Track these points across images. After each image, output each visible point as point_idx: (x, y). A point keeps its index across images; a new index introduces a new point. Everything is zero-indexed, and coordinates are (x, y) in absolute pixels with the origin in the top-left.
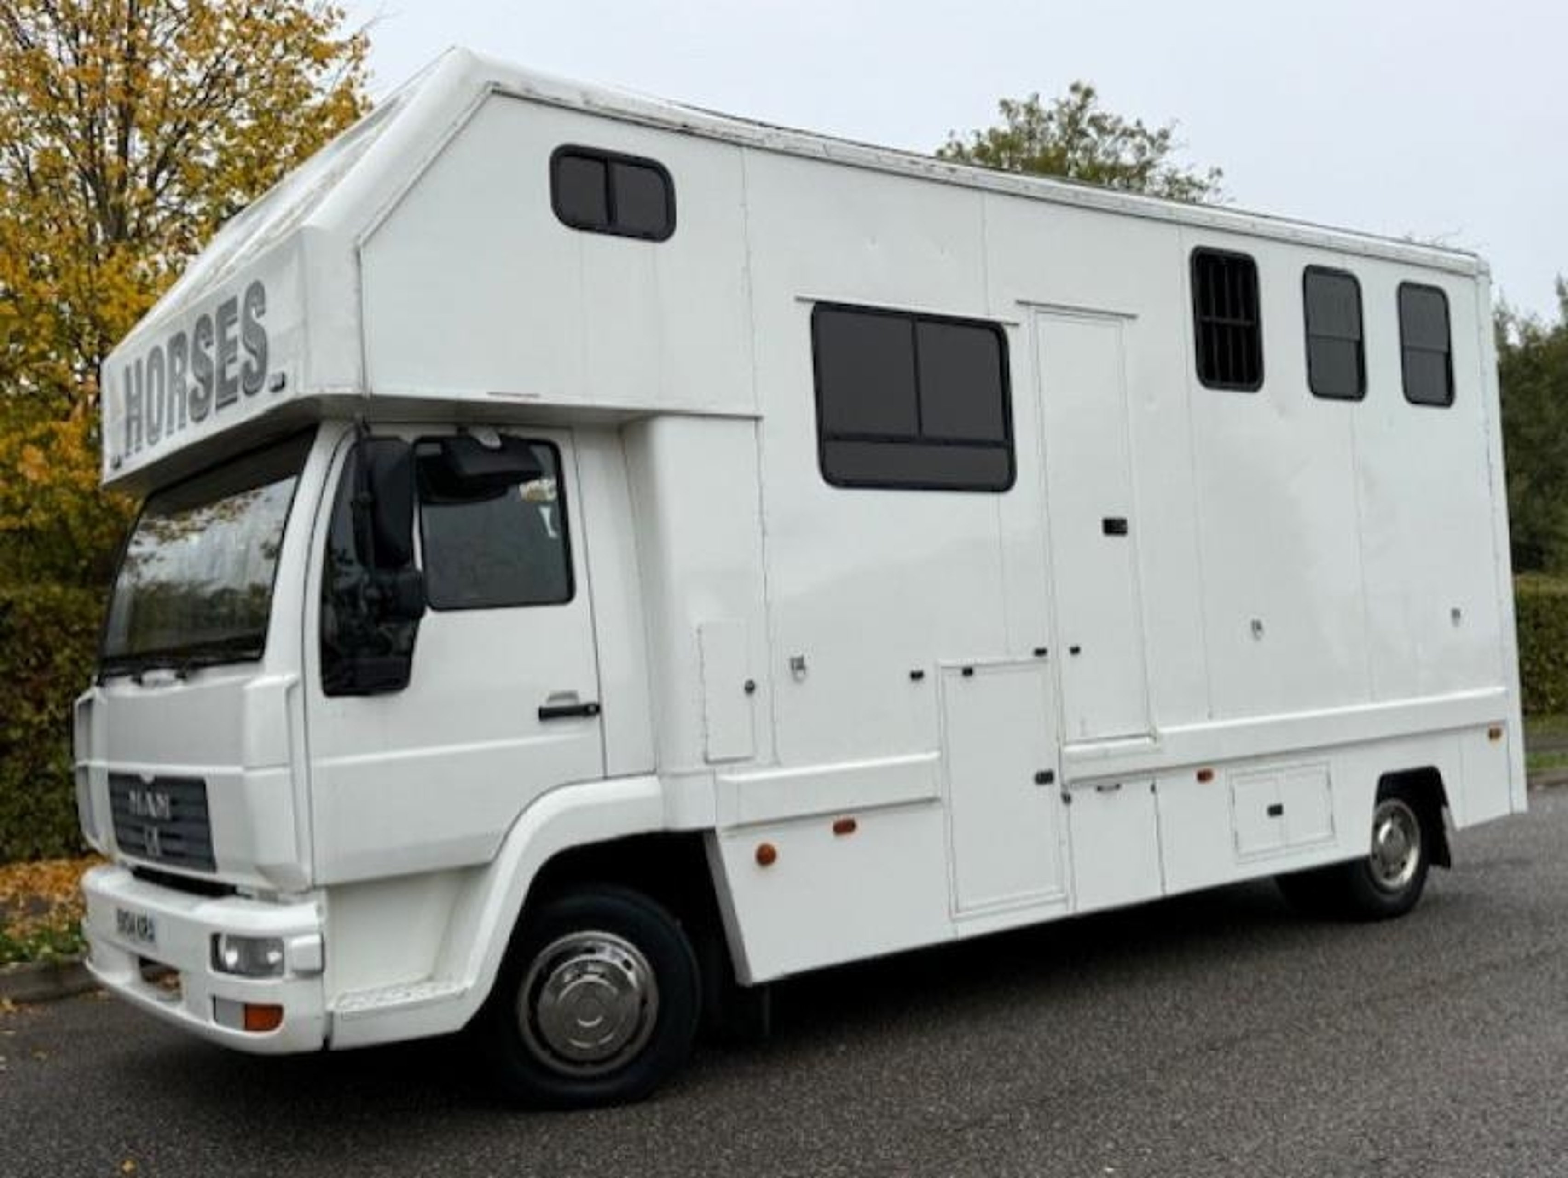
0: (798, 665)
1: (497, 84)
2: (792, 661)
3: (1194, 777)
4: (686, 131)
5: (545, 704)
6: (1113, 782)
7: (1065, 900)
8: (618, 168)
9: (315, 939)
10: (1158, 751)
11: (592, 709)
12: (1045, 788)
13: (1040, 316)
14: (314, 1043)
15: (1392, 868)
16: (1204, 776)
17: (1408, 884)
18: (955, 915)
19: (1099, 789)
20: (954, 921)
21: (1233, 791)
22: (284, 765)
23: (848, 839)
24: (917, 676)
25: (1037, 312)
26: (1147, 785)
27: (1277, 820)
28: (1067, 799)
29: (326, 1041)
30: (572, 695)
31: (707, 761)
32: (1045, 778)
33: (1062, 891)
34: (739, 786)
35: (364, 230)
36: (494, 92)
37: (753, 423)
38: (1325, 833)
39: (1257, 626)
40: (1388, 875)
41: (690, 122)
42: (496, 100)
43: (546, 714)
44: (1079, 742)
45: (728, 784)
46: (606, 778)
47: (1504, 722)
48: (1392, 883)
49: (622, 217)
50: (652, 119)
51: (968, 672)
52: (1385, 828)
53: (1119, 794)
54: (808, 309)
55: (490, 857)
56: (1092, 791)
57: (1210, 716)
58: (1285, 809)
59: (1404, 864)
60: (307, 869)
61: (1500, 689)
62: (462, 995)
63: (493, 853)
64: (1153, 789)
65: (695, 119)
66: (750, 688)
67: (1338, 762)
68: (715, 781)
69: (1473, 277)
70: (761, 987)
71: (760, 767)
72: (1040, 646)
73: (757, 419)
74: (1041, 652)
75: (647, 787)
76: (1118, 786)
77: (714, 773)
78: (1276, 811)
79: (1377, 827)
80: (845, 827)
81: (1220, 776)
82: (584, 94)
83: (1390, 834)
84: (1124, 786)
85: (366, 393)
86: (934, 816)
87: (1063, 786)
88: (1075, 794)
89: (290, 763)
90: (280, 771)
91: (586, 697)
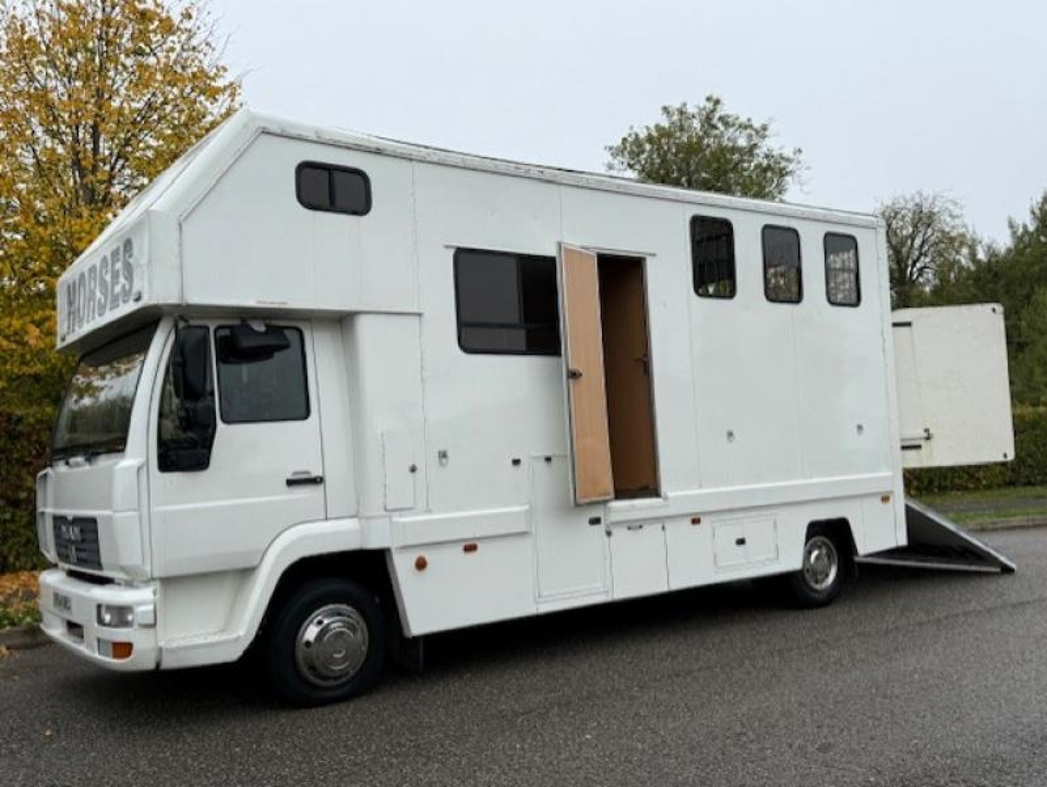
0: (443, 455)
1: (265, 128)
2: (439, 453)
3: (689, 521)
4: (378, 152)
5: (290, 477)
6: (638, 524)
7: (606, 592)
8: (336, 174)
9: (151, 607)
10: (665, 506)
11: (319, 480)
12: (596, 528)
14: (150, 665)
15: (819, 577)
16: (696, 521)
17: (830, 586)
18: (537, 599)
19: (629, 528)
20: (537, 603)
21: (713, 530)
22: (135, 510)
23: (472, 555)
24: (516, 462)
26: (660, 526)
27: (742, 547)
28: (609, 534)
29: (158, 665)
30: (307, 473)
31: (386, 509)
32: (595, 521)
33: (605, 587)
34: (404, 524)
35: (184, 212)
36: (263, 132)
37: (418, 317)
38: (773, 555)
39: (730, 434)
40: (817, 582)
41: (381, 147)
42: (265, 137)
43: (291, 483)
45: (397, 523)
46: (326, 519)
47: (891, 492)
48: (818, 587)
49: (339, 202)
50: (356, 145)
51: (547, 460)
52: (815, 553)
53: (641, 531)
54: (452, 252)
55: (256, 563)
56: (625, 530)
57: (700, 487)
58: (747, 541)
59: (827, 575)
60: (148, 568)
61: (889, 474)
62: (237, 640)
63: (259, 559)
64: (663, 528)
65: (383, 144)
66: (413, 469)
67: (782, 514)
68: (391, 522)
69: (875, 228)
70: (416, 639)
71: (417, 514)
73: (420, 315)
75: (351, 524)
76: (641, 527)
77: (390, 517)
78: (741, 542)
79: (809, 553)
80: (470, 548)
81: (705, 521)
82: (316, 132)
83: (818, 558)
84: (645, 527)
85: (184, 303)
86: (527, 542)
87: (608, 526)
88: (614, 531)
89: (139, 509)
90: (132, 513)
91: (316, 472)
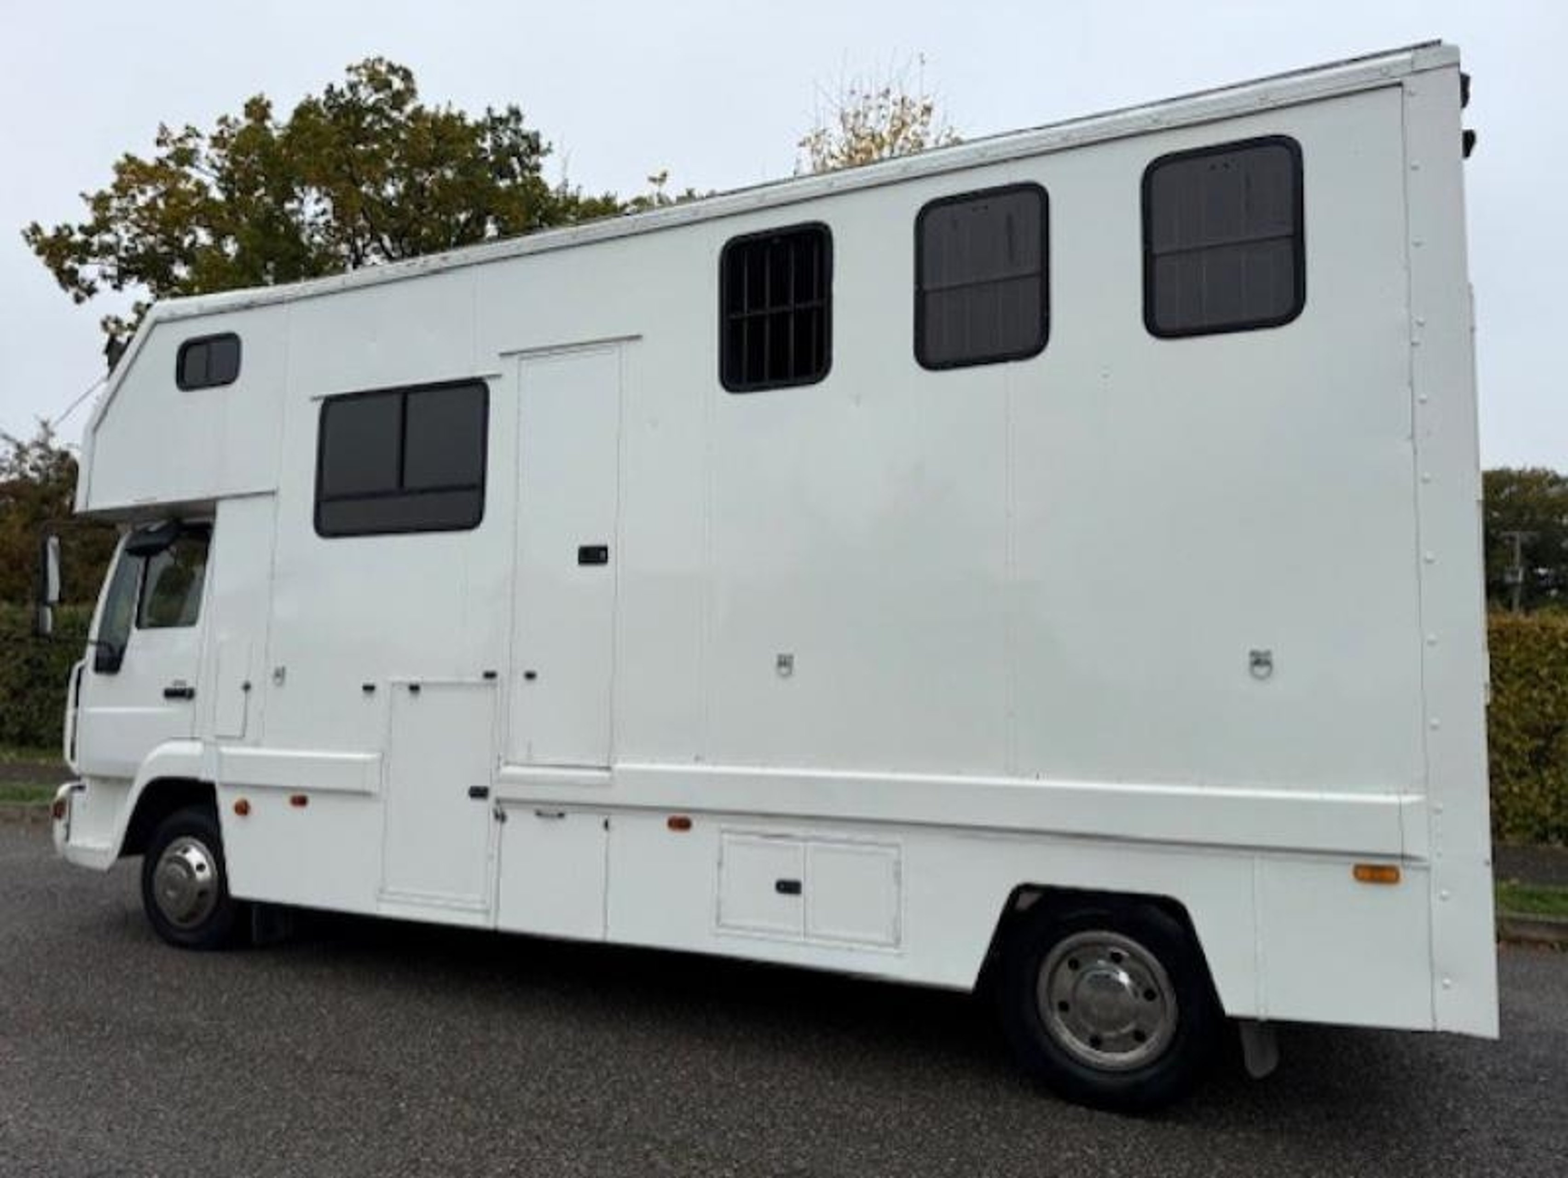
0: (280, 673)
1: (157, 317)
2: (277, 670)
3: (665, 821)
4: (250, 306)
5: (168, 687)
6: (556, 810)
7: (486, 912)
8: (214, 345)
12: (479, 803)
13: (524, 362)
16: (680, 825)
18: (379, 894)
19: (539, 814)
20: (381, 899)
21: (721, 849)
23: (300, 811)
24: (369, 688)
25: (523, 359)
26: (597, 820)
27: (791, 899)
28: (501, 817)
30: (184, 684)
31: (216, 736)
32: (479, 793)
33: (483, 902)
36: (156, 323)
37: (270, 498)
38: (882, 935)
39: (784, 662)
42: (159, 327)
43: (167, 693)
44: (523, 765)
46: (192, 739)
47: (1407, 858)
49: (213, 375)
51: (414, 688)
53: (560, 822)
54: (319, 405)
55: (133, 776)
56: (532, 816)
57: (697, 759)
58: (807, 888)
61: (1401, 800)
63: (136, 772)
64: (606, 825)
66: (247, 687)
68: (217, 751)
71: (247, 745)
72: (490, 669)
73: (273, 493)
74: (490, 675)
76: (561, 815)
77: (217, 745)
78: (789, 887)
80: (300, 801)
81: (702, 827)
84: (569, 817)
86: (369, 807)
87: (498, 804)
88: (510, 814)
